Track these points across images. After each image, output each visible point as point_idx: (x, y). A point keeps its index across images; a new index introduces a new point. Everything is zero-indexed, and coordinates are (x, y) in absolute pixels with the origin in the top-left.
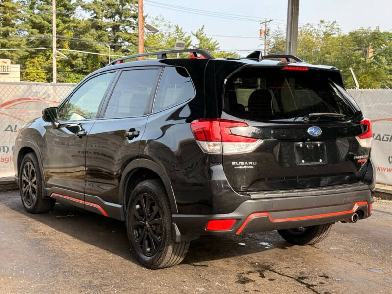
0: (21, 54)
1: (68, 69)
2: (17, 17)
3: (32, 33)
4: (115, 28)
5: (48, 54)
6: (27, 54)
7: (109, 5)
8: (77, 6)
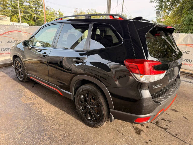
0: (10, 14)
1: (24, 19)
2: (7, 4)
4: (36, 8)
5: (17, 15)
6: (12, 14)
8: (25, 1)
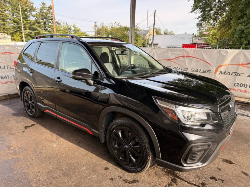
1: (29, 37)
3: (14, 24)
4: (45, 23)
6: (13, 32)
7: (41, 15)
8: (30, 15)
